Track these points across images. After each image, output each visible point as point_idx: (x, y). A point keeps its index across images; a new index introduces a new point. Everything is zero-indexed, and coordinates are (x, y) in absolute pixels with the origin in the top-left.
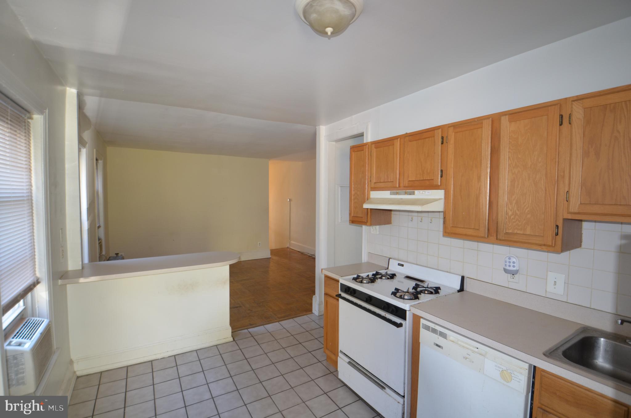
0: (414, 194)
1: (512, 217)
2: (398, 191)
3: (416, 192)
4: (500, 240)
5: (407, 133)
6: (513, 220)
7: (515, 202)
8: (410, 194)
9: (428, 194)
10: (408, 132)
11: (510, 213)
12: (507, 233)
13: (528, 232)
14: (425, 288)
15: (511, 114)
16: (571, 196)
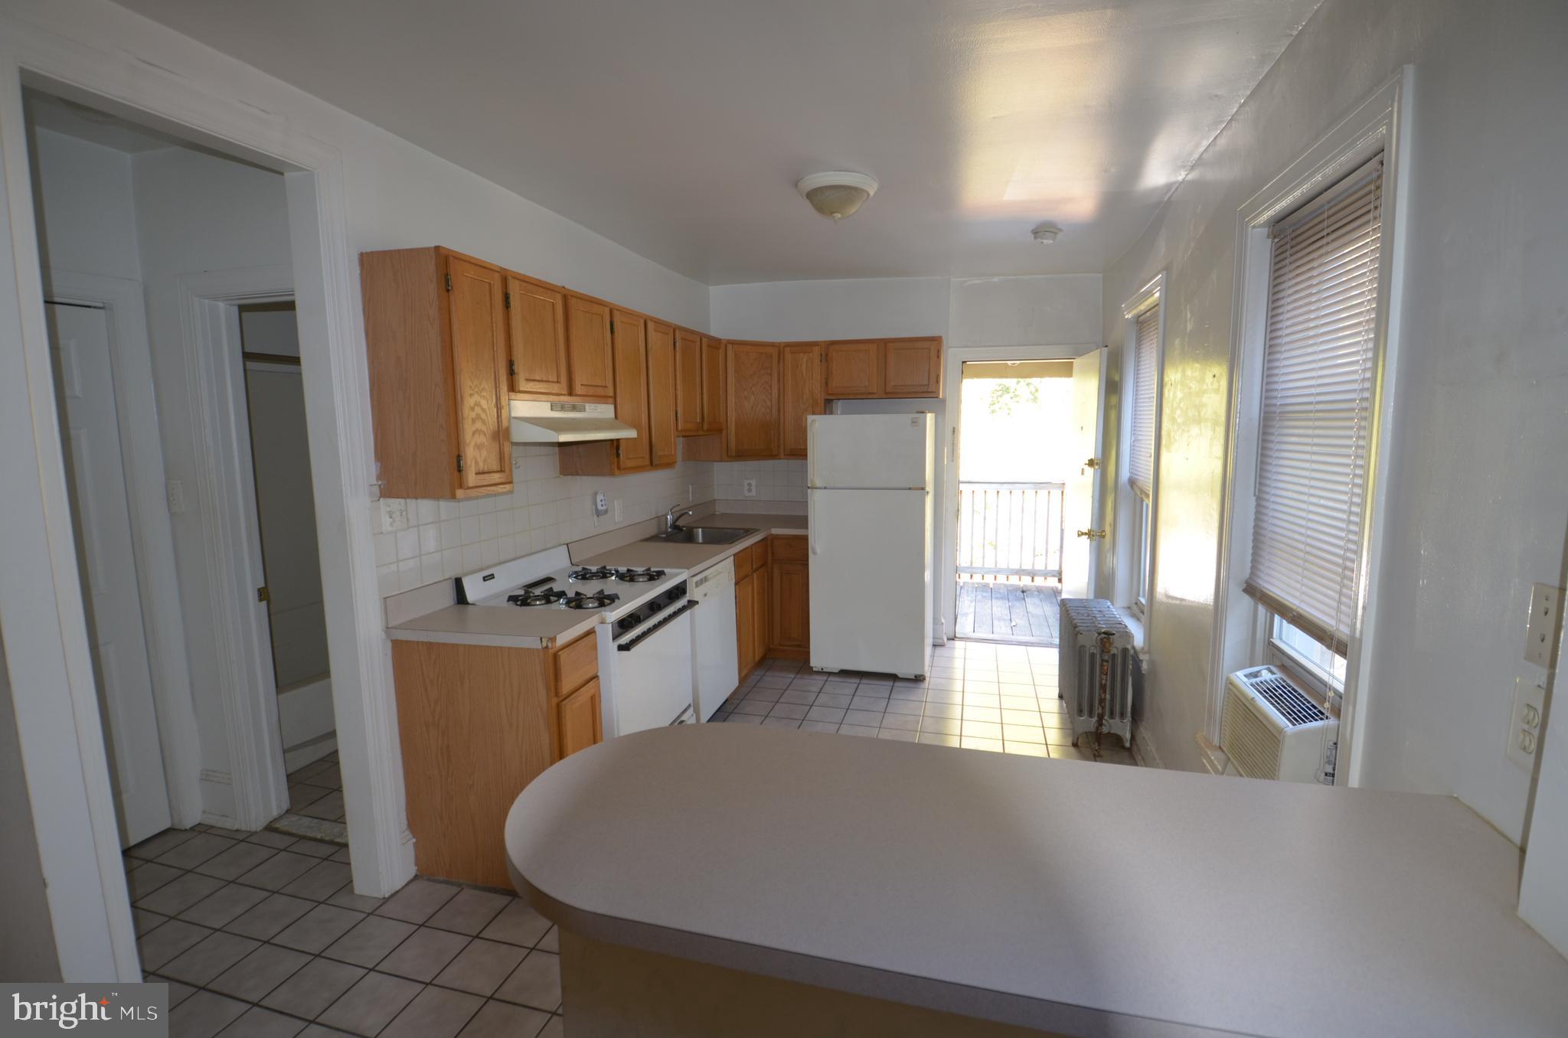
0: (583, 410)
1: (659, 438)
2: (562, 403)
3: (587, 406)
6: (660, 442)
8: (580, 411)
11: (658, 435)
12: (655, 458)
13: (667, 452)
15: (655, 322)
16: (679, 415)
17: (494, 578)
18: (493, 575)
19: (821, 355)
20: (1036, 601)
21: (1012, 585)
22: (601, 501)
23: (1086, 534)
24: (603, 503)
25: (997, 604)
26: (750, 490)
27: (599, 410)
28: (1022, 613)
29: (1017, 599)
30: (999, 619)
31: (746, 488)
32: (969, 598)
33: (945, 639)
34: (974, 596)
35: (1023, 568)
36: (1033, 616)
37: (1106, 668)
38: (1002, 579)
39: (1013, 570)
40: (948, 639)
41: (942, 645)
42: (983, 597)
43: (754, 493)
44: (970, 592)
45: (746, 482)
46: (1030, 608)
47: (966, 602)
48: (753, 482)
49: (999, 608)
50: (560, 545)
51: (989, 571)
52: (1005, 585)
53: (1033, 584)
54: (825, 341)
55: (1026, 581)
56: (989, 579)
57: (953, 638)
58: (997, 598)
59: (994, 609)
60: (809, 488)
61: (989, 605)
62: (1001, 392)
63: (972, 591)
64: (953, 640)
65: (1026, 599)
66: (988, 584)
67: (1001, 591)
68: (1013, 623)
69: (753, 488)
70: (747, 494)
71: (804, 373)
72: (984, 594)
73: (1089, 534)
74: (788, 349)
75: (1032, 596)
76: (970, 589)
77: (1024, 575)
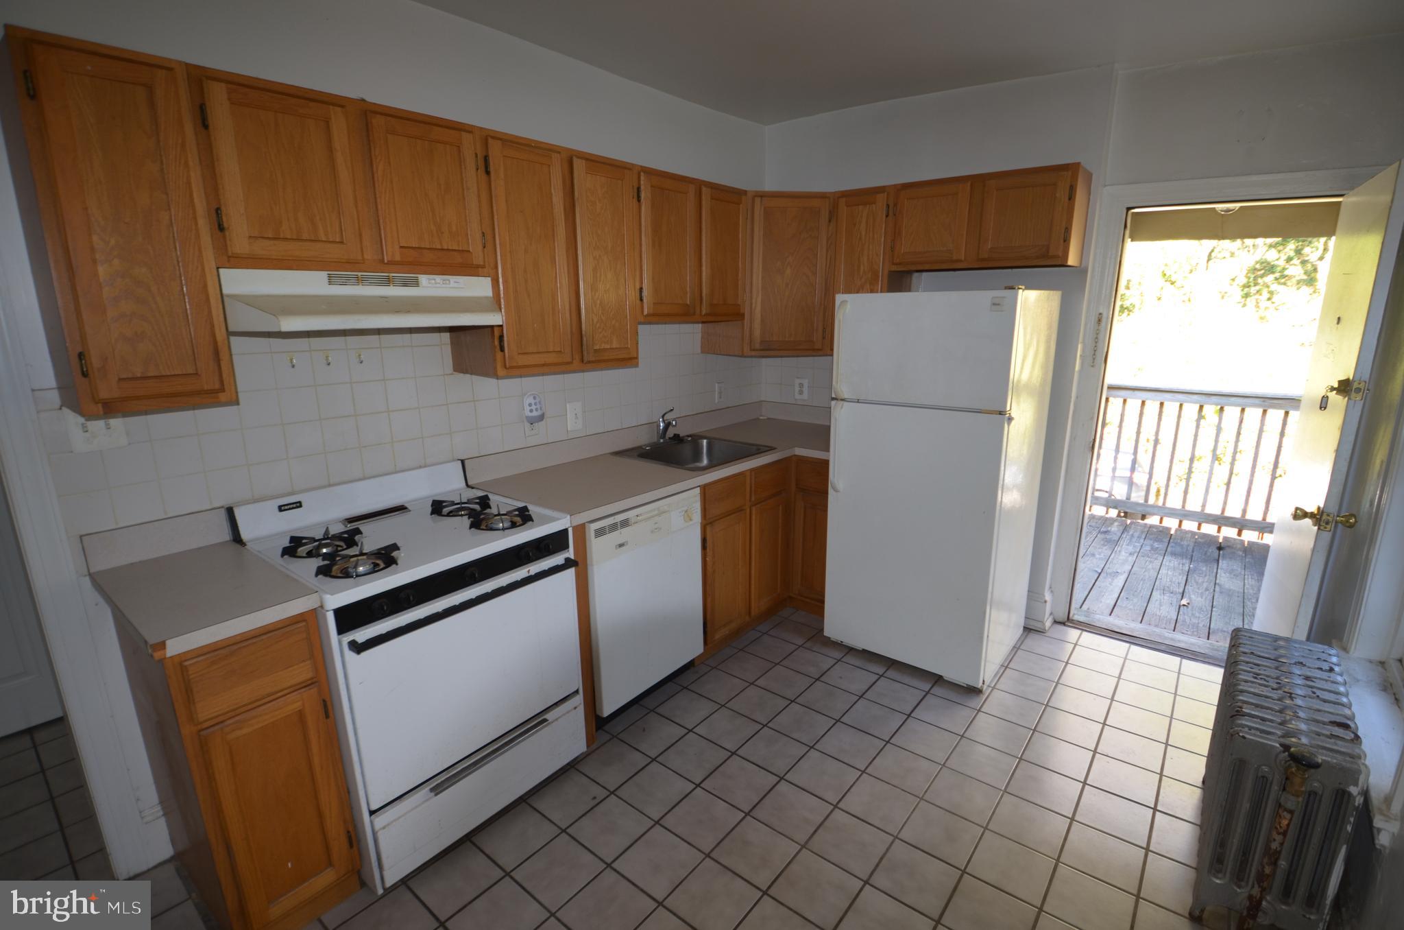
0: (416, 283)
1: (598, 325)
2: (360, 274)
3: (423, 279)
4: (589, 362)
5: (363, 100)
6: (600, 330)
7: (599, 302)
8: (405, 285)
9: (456, 285)
10: (369, 99)
11: (595, 320)
12: (596, 351)
13: (615, 345)
14: (459, 506)
15: (587, 159)
16: (645, 293)
17: (301, 506)
18: (300, 502)
19: (888, 206)
20: (1236, 566)
21: (1205, 535)
22: (530, 405)
23: (1312, 515)
24: (534, 407)
25: (1171, 562)
26: (801, 392)
27: (452, 284)
28: (1205, 585)
29: (1207, 560)
30: (1164, 591)
31: (797, 389)
32: (1131, 548)
33: (1048, 624)
34: (1138, 545)
35: (1227, 514)
36: (1221, 593)
37: (1285, 822)
38: (1190, 526)
39: (1210, 515)
40: (1056, 622)
41: (1040, 632)
42: (1153, 549)
43: (805, 396)
44: (1134, 540)
45: (798, 381)
46: (1223, 578)
47: (1123, 553)
48: (806, 383)
49: (1171, 571)
50: (453, 460)
51: (1172, 513)
52: (1193, 534)
53: (1239, 538)
54: (895, 185)
55: (1230, 532)
56: (1171, 523)
57: (1067, 622)
58: (1174, 554)
59: (1163, 571)
60: (833, 399)
61: (1158, 563)
62: (1263, 271)
63: (1139, 537)
64: (1063, 624)
65: (1220, 561)
66: (1169, 529)
67: (1185, 543)
68: (1184, 602)
69: (805, 389)
70: (798, 396)
71: (863, 233)
72: (1156, 545)
73: (1318, 518)
74: (842, 201)
75: (1233, 556)
76: (1136, 534)
77: (1226, 525)
